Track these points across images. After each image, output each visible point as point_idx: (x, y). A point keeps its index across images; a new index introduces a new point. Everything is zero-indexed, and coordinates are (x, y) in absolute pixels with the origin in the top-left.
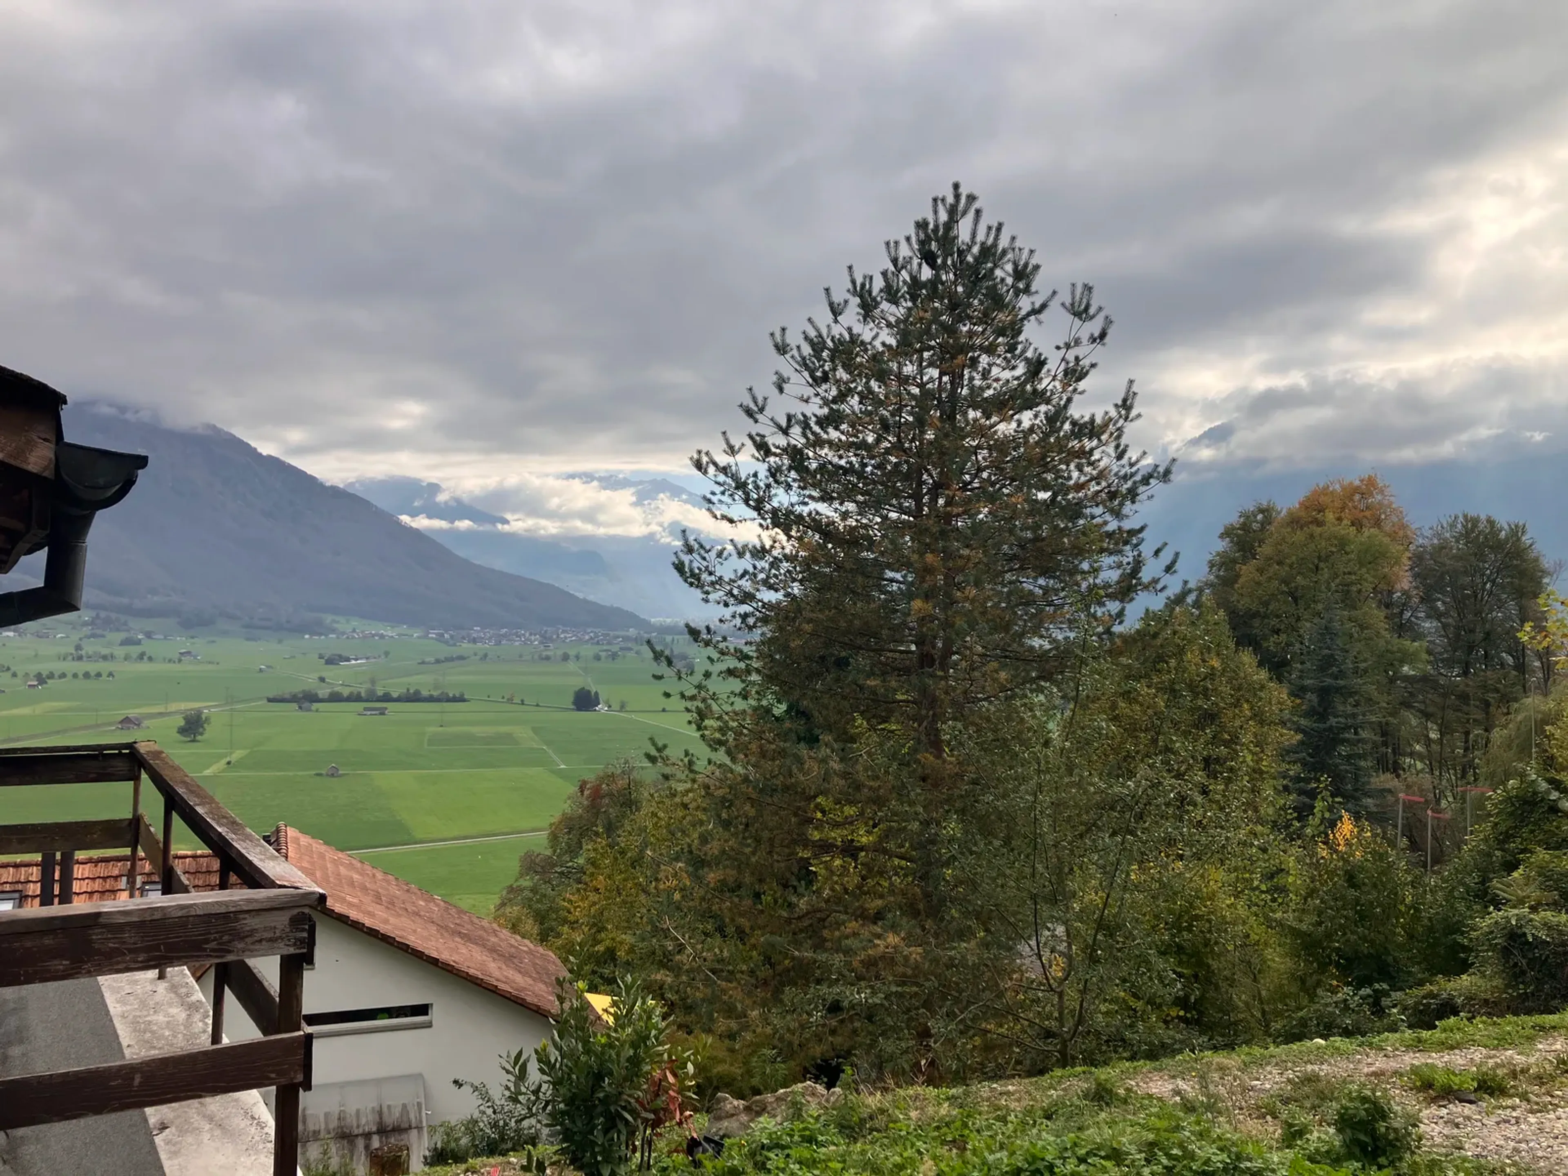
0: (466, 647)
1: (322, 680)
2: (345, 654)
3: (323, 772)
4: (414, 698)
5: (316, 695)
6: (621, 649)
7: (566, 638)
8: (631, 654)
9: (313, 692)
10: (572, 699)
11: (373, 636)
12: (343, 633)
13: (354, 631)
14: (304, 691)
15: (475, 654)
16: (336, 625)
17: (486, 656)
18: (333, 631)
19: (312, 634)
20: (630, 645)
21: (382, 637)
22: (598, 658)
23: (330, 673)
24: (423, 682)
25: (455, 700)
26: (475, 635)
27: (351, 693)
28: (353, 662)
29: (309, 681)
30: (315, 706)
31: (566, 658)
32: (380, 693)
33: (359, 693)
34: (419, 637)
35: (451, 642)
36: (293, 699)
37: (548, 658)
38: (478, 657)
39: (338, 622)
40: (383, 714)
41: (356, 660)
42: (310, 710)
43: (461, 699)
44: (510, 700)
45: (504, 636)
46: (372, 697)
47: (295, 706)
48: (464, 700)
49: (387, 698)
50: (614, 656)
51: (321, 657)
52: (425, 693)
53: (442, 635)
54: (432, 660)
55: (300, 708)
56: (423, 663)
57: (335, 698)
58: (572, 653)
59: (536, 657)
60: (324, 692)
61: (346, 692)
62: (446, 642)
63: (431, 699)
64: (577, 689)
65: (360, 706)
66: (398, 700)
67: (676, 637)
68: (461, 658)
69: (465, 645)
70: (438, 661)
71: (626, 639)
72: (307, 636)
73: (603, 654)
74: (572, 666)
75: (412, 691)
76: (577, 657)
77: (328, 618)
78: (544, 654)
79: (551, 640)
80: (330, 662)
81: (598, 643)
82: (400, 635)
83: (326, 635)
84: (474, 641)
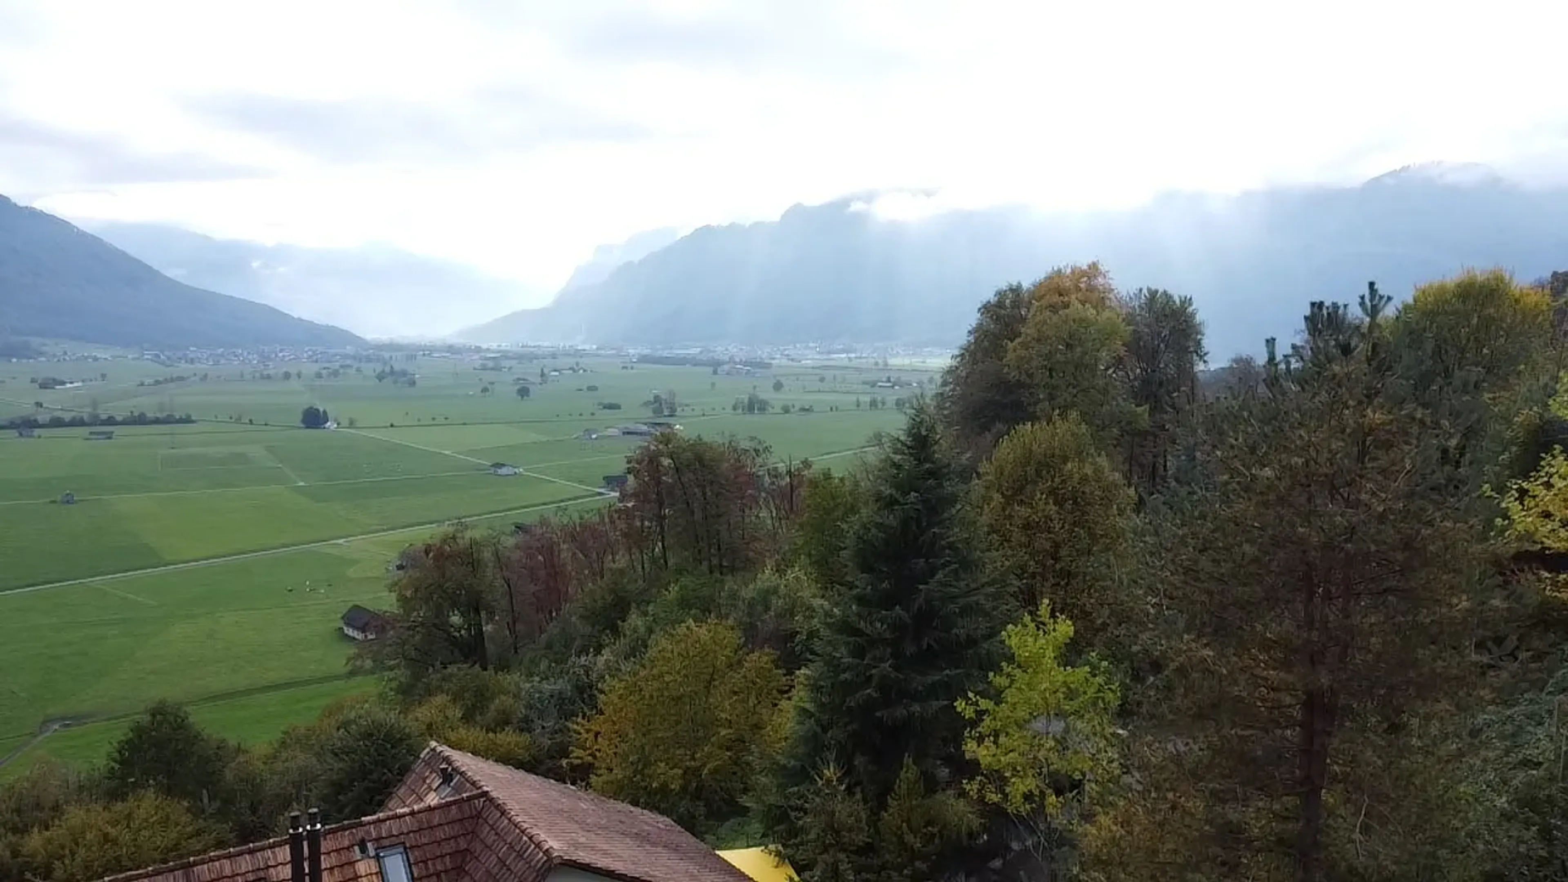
0: (183, 368)
1: (39, 405)
2: (57, 377)
3: (59, 498)
4: (140, 420)
5: (35, 421)
6: (342, 367)
7: (284, 356)
8: (353, 371)
9: (32, 418)
10: (300, 417)
11: (86, 358)
12: (54, 356)
13: (65, 353)
14: (22, 417)
15: (195, 375)
16: (44, 349)
17: (206, 376)
18: (41, 354)
19: (19, 357)
20: (348, 362)
21: (96, 359)
22: (319, 376)
23: (46, 397)
24: (147, 404)
25: (181, 421)
26: (192, 356)
27: (74, 418)
28: (69, 385)
29: (25, 407)
30: (37, 432)
31: (287, 376)
32: (104, 417)
33: (82, 419)
34: (133, 359)
35: (168, 363)
36: (12, 425)
37: (269, 377)
38: (197, 378)
39: (45, 345)
40: (110, 438)
41: (71, 383)
42: (32, 436)
43: (188, 420)
44: (238, 420)
45: (222, 355)
46: (96, 421)
47: (14, 433)
48: (193, 422)
49: (111, 421)
50: (335, 373)
51: (33, 381)
52: (150, 415)
53: (158, 356)
54: (152, 381)
55: (21, 435)
56: (142, 384)
57: (57, 423)
58: (293, 371)
59: (258, 375)
60: (42, 418)
61: (67, 416)
62: (163, 363)
63: (156, 421)
64: (306, 407)
65: (84, 431)
66: (124, 423)
67: (394, 354)
68: (181, 379)
69: (183, 365)
70: (157, 382)
71: (346, 356)
72: (14, 360)
73: (324, 372)
74: (294, 384)
75: (136, 414)
76: (299, 375)
77: (35, 341)
78: (265, 373)
79: (269, 359)
80: (44, 386)
81: (317, 361)
82: (114, 357)
83: (35, 358)
84: (192, 361)
